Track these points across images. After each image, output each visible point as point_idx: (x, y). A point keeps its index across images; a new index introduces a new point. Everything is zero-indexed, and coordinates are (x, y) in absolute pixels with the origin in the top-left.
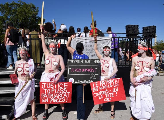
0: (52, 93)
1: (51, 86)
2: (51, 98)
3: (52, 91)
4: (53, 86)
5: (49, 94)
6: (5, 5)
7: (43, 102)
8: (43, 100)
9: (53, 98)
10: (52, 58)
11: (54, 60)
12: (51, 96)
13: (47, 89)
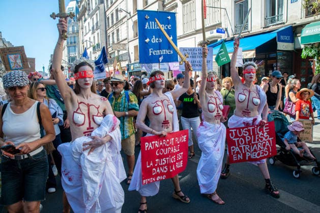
0: (247, 143)
1: (243, 133)
2: (246, 151)
3: (247, 140)
4: (247, 132)
5: (243, 146)
7: (234, 160)
8: (235, 156)
9: (250, 152)
12: (246, 148)
13: (238, 139)
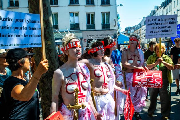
0: (149, 84)
1: (158, 83)
2: (142, 82)
3: (151, 84)
4: (158, 86)
5: (146, 80)
7: (136, 72)
8: (138, 73)
9: (141, 85)
12: (145, 83)
13: (153, 78)
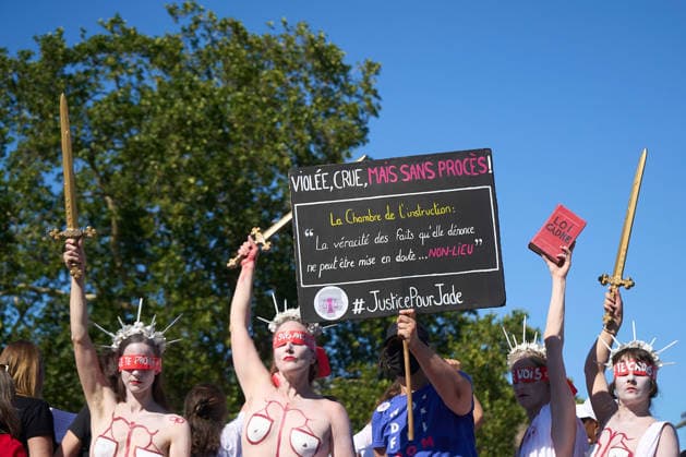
6: (27, 55)
10: (286, 410)
11: (294, 419)
